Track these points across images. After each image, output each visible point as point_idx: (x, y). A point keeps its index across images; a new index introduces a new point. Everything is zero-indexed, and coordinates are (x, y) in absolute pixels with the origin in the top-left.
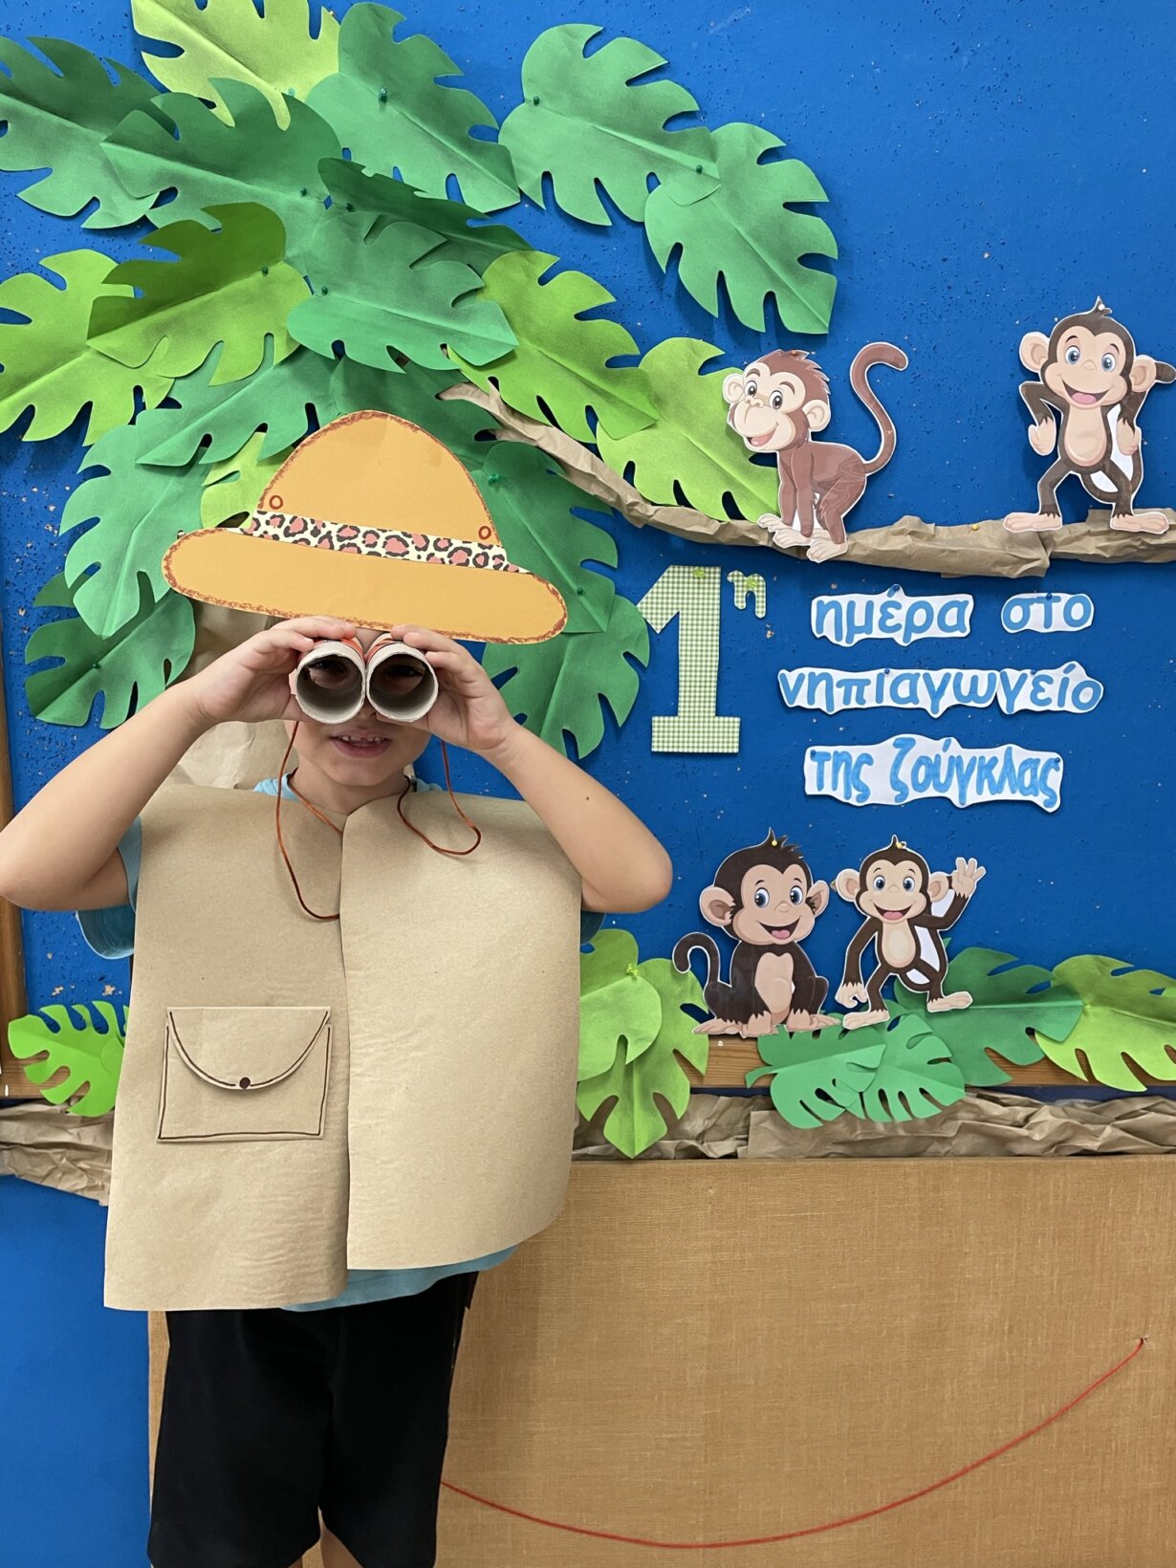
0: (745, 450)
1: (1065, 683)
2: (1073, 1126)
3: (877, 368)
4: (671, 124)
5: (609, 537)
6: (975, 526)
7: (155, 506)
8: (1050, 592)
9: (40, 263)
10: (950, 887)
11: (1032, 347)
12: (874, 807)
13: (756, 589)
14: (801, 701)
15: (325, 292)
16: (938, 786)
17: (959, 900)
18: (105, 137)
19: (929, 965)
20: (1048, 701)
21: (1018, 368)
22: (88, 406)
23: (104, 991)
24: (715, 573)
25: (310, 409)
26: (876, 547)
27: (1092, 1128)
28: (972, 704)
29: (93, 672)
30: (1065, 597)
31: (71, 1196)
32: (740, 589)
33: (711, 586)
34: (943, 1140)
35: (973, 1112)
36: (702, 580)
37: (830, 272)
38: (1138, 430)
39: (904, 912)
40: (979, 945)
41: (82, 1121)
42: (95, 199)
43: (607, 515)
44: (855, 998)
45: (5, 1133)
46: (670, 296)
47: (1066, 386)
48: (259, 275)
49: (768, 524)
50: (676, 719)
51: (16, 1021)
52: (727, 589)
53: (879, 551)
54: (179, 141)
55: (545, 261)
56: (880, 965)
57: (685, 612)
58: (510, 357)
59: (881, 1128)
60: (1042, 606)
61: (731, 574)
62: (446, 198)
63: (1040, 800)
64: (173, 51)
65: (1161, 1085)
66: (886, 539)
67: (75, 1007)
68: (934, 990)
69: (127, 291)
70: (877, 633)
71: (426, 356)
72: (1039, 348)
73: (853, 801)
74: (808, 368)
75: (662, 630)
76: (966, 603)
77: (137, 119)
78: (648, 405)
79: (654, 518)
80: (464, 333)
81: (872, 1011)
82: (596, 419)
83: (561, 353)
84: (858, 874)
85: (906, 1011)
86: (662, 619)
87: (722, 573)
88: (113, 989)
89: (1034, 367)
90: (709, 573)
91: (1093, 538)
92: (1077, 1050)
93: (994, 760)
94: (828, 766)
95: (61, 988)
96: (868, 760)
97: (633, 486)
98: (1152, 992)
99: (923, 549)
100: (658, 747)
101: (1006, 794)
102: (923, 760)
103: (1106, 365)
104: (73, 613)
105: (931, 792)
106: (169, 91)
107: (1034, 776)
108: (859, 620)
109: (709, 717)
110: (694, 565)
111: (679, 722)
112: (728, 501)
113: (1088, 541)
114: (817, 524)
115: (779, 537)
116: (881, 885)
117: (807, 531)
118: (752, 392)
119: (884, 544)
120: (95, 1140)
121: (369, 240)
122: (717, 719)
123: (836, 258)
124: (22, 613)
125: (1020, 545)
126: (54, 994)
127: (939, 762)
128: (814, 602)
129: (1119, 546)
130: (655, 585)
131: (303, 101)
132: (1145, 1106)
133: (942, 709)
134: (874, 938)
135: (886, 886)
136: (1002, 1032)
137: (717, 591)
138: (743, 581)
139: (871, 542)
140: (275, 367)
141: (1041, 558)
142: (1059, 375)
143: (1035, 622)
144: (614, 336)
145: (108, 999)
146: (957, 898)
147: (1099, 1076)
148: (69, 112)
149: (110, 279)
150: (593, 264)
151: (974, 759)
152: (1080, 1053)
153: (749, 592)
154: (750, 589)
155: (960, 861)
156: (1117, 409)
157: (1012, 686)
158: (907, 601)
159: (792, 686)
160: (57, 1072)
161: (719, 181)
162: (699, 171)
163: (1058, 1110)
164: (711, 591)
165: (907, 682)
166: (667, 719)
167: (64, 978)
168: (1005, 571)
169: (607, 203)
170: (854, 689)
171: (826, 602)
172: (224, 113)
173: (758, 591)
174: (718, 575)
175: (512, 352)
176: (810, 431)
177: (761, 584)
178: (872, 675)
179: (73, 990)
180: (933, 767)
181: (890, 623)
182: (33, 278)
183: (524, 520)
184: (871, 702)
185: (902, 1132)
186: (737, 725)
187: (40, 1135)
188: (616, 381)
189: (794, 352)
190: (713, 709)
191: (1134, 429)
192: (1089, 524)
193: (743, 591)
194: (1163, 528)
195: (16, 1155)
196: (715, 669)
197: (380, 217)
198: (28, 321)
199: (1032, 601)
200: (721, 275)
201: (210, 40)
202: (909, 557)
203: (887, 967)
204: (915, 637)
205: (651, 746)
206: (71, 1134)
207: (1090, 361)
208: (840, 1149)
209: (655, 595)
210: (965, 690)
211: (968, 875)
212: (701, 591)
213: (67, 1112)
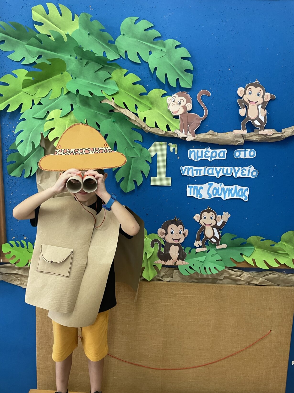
0: (172, 115)
1: (249, 170)
2: (252, 277)
3: (204, 96)
4: (154, 40)
5: (140, 135)
6: (227, 133)
7: (36, 127)
8: (245, 149)
9: (12, 72)
10: (222, 219)
11: (240, 91)
12: (203, 199)
13: (175, 147)
14: (186, 174)
15: (75, 78)
16: (219, 195)
17: (224, 222)
18: (26, 43)
19: (217, 238)
20: (245, 175)
21: (237, 95)
22: (22, 104)
23: (24, 238)
24: (165, 143)
25: (72, 105)
26: (202, 138)
27: (256, 278)
28: (227, 175)
29: (22, 165)
30: (249, 150)
31: (16, 286)
32: (171, 147)
33: (165, 146)
34: (221, 280)
35: (227, 273)
36: (162, 145)
37: (192, 73)
38: (266, 110)
39: (211, 224)
40: (229, 233)
41: (19, 268)
42: (24, 58)
43: (140, 130)
44: (199, 245)
45: (1, 270)
46: (155, 79)
47: (248, 100)
48: (61, 74)
49: (177, 132)
50: (156, 177)
51: (4, 244)
52: (168, 147)
53: (204, 139)
54: (42, 44)
55: (125, 71)
56: (205, 237)
57: (158, 152)
58: (117, 93)
59: (205, 276)
60: (244, 152)
61: (169, 144)
62: (103, 56)
63: (243, 198)
64: (41, 24)
65: (273, 268)
66: (205, 136)
67: (17, 242)
68: (218, 243)
69: (31, 78)
70: (204, 158)
71: (98, 93)
72: (242, 91)
73: (198, 198)
74: (187, 96)
75: (153, 157)
76: (225, 151)
77: (33, 40)
78: (149, 104)
79: (150, 130)
80: (107, 88)
81: (203, 248)
82: (137, 107)
83: (129, 93)
84: (200, 215)
85: (211, 248)
86: (153, 154)
87: (167, 143)
88: (26, 238)
89: (241, 95)
90: (164, 143)
91: (255, 136)
92: (253, 259)
93: (232, 189)
94: (192, 189)
95: (14, 237)
96: (202, 188)
97: (145, 123)
98: (271, 245)
99: (215, 138)
100: (152, 184)
101: (235, 197)
102: (215, 188)
103: (258, 95)
104: (17, 151)
105: (217, 196)
106: (40, 33)
107: (242, 193)
108: (200, 155)
109: (164, 177)
110: (161, 142)
111: (157, 178)
112: (168, 127)
113: (253, 137)
114: (188, 132)
115: (179, 135)
116: (205, 218)
117: (186, 134)
118: (174, 101)
119: (204, 137)
120: (21, 273)
121: (85, 66)
122: (166, 178)
123: (193, 70)
124: (7, 151)
125: (237, 137)
126: (13, 239)
127: (219, 189)
128: (189, 151)
129: (261, 138)
130: (151, 146)
131: (70, 35)
132: (270, 273)
133: (219, 176)
134: (203, 231)
135: (206, 218)
136: (234, 254)
137: (166, 148)
138: (172, 145)
139: (201, 136)
140: (64, 96)
141: (242, 141)
142: (247, 97)
143: (242, 156)
144: (141, 88)
145: (25, 240)
146: (223, 221)
147: (258, 265)
148: (19, 38)
149: (27, 75)
150: (137, 72)
151: (227, 188)
152: (253, 260)
153: (173, 148)
154: (174, 147)
155: (224, 213)
156: (261, 106)
157: (236, 171)
158: (211, 151)
159: (183, 171)
160: (12, 257)
161: (166, 52)
162: (161, 50)
163: (248, 273)
164: (165, 148)
165: (211, 170)
166: (154, 177)
167: (15, 235)
168: (234, 144)
169: (140, 58)
170: (198, 171)
171: (191, 151)
172: (52, 38)
173: (176, 148)
174: (166, 144)
175: (118, 92)
176: (187, 110)
177: (176, 146)
178: (203, 168)
179: (17, 238)
180: (217, 190)
181: (207, 156)
182: (10, 75)
183: (121, 131)
184: (202, 174)
185: (210, 277)
186: (171, 179)
187: (9, 271)
188: (142, 99)
189: (184, 92)
190: (165, 175)
191: (265, 110)
192: (254, 133)
193: (172, 148)
194: (271, 133)
195: (4, 276)
196: (165, 166)
197: (88, 61)
198: (8, 85)
199: (241, 151)
200: (166, 74)
201: (50, 21)
202: (211, 140)
203: (206, 238)
204: (213, 159)
205: (150, 184)
206: (16, 271)
207: (254, 94)
208: (195, 281)
209: (151, 149)
210: (225, 172)
211: (226, 216)
212: (162, 148)
213: (15, 266)
